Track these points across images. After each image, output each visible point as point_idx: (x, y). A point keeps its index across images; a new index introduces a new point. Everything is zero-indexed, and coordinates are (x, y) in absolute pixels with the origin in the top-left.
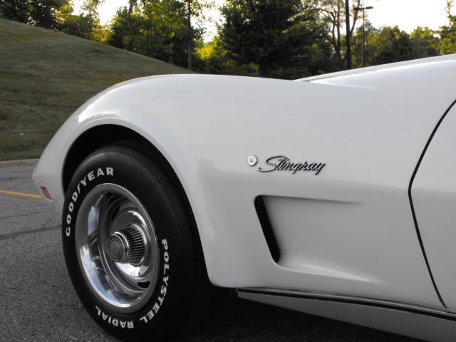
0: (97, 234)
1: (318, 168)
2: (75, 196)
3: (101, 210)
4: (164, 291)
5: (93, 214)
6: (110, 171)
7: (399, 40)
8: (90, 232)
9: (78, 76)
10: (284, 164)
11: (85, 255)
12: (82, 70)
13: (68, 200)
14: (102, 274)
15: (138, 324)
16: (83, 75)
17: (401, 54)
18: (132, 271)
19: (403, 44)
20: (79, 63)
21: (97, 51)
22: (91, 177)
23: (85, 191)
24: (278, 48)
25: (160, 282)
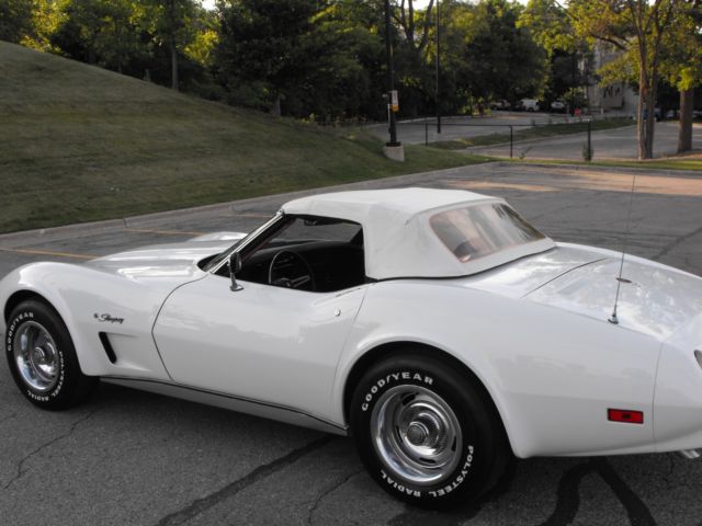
0: (28, 350)
1: (121, 320)
2: (12, 328)
3: (28, 335)
4: (62, 378)
5: (24, 338)
6: (31, 315)
7: (503, 18)
8: (23, 348)
9: (14, 112)
10: (108, 318)
11: (20, 361)
12: (20, 102)
13: (8, 330)
15: (51, 397)
16: (21, 110)
17: (504, 39)
19: (508, 24)
20: (15, 90)
21: (40, 69)
22: (21, 317)
23: (18, 325)
24: (292, 63)
25: (60, 374)
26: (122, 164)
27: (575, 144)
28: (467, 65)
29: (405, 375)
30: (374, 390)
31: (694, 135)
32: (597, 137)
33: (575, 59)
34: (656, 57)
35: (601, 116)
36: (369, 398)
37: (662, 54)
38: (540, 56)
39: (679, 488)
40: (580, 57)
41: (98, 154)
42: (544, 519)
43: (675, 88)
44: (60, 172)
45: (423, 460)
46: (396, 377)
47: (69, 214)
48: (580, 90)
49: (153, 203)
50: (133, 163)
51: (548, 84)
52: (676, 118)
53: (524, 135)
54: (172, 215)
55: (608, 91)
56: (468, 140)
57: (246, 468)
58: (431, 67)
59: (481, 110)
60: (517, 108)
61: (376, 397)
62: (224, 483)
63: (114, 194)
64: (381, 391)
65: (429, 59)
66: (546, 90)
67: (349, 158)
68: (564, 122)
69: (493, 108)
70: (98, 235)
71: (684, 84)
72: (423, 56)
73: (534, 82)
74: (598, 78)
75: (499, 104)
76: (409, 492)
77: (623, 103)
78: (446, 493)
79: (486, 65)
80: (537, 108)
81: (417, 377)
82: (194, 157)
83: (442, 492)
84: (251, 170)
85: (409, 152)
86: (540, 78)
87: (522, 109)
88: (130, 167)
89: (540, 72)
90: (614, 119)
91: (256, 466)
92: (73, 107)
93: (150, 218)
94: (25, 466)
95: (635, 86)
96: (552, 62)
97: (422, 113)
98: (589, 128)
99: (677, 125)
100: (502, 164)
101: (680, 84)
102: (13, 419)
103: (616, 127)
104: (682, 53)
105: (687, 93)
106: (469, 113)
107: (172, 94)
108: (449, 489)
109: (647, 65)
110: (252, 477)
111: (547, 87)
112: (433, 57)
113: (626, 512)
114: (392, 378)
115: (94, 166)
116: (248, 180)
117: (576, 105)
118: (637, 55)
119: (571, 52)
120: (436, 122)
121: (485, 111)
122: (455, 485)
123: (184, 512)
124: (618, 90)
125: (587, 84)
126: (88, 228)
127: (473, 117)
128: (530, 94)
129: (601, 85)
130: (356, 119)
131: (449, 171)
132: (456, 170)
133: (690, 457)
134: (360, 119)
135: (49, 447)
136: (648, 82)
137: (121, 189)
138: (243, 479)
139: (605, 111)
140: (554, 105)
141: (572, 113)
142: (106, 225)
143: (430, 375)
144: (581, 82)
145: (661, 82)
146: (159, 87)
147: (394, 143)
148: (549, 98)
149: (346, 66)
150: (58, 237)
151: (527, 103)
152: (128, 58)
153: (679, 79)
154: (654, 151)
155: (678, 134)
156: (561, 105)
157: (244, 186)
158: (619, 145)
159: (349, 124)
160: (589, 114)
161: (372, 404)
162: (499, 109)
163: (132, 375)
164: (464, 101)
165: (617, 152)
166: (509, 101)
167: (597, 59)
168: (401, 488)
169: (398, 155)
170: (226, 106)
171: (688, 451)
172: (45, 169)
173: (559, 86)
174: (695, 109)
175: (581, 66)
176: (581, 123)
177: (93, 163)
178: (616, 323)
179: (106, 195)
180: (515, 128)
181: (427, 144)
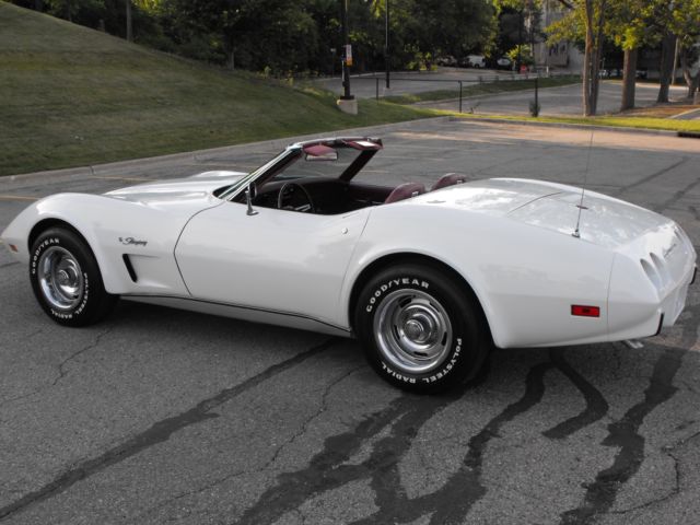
0: (49, 272)
1: (145, 243)
2: (37, 253)
3: (51, 259)
4: (86, 297)
5: (47, 261)
6: (57, 241)
8: (46, 271)
10: (132, 241)
11: (43, 282)
13: (32, 260)
14: (53, 293)
15: (74, 315)
18: (70, 290)
22: (46, 243)
23: (43, 250)
24: (248, 15)
25: (84, 294)
26: (85, 114)
27: (522, 101)
28: (415, 21)
29: (405, 281)
30: (378, 294)
31: (636, 94)
32: (544, 94)
33: (522, 16)
34: (601, 16)
35: (547, 73)
36: (373, 301)
37: (608, 14)
38: (488, 13)
39: (625, 379)
40: (527, 15)
41: (60, 104)
42: (517, 400)
43: (620, 47)
44: (24, 121)
45: (418, 353)
46: (397, 283)
47: (37, 161)
48: (526, 47)
49: (118, 152)
50: (95, 113)
51: (494, 40)
52: (619, 77)
53: (471, 91)
54: (137, 163)
55: (553, 49)
56: (417, 95)
57: (260, 367)
58: (379, 21)
59: (428, 65)
60: (463, 64)
61: (379, 300)
62: (244, 378)
63: (78, 142)
64: (384, 294)
65: (378, 14)
66: (493, 47)
67: (303, 111)
68: (510, 79)
69: (439, 64)
70: (68, 182)
71: (629, 43)
72: (371, 10)
73: (481, 38)
74: (545, 37)
75: (446, 60)
76: (405, 379)
77: (568, 61)
78: (438, 380)
79: (433, 21)
80: (483, 65)
81: (416, 282)
82: (155, 107)
83: (434, 378)
84: (210, 121)
85: (362, 105)
86: (486, 34)
87: (469, 66)
88: (93, 117)
89: (487, 29)
90: (559, 76)
91: (269, 365)
92: (31, 55)
93: (117, 166)
94: (65, 369)
95: (581, 45)
96: (499, 18)
97: (370, 69)
98: (536, 84)
99: (621, 83)
100: (452, 119)
101: (625, 43)
102: (39, 334)
103: (561, 85)
104: (627, 13)
105: (630, 52)
106: (416, 68)
107: (127, 46)
108: (440, 375)
109: (594, 23)
110: (268, 373)
111: (494, 44)
112: (381, 12)
113: (582, 395)
114: (394, 284)
115: (57, 115)
116: (207, 131)
117: (522, 63)
118: (583, 13)
119: (519, 10)
120: (385, 77)
121: (432, 66)
122: (445, 372)
123: (216, 398)
124: (563, 48)
125: (534, 42)
126: (57, 175)
127: (420, 73)
128: (477, 51)
129: (549, 43)
130: (308, 72)
131: (401, 124)
132: (408, 123)
133: (636, 347)
134: (312, 74)
135: (81, 355)
136: (593, 41)
137: (85, 138)
138: (260, 375)
139: (551, 69)
140: (500, 62)
141: (518, 70)
142: (75, 173)
143: (427, 281)
144: (527, 40)
145: (606, 42)
146: (114, 38)
147: (347, 97)
148: (496, 55)
149: (300, 20)
150: (28, 183)
151: (474, 59)
152: (77, 7)
153: (624, 39)
154: (598, 109)
155: (621, 93)
156: (507, 62)
157: (204, 136)
158: (564, 102)
159: (301, 78)
160: (534, 71)
161: (375, 306)
162: (445, 65)
163: (154, 292)
164: (411, 56)
165: (562, 109)
166: (455, 57)
167: (543, 17)
168: (399, 377)
169: (351, 108)
170: (182, 58)
171: (634, 340)
172: (9, 117)
173: (506, 43)
174: (638, 68)
175: (528, 23)
176: (527, 81)
177: (56, 112)
178: (578, 237)
179: (71, 143)
180: (465, 84)
181: (377, 98)
